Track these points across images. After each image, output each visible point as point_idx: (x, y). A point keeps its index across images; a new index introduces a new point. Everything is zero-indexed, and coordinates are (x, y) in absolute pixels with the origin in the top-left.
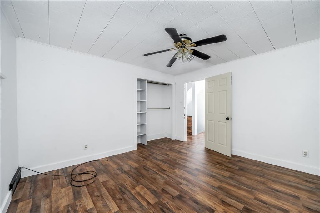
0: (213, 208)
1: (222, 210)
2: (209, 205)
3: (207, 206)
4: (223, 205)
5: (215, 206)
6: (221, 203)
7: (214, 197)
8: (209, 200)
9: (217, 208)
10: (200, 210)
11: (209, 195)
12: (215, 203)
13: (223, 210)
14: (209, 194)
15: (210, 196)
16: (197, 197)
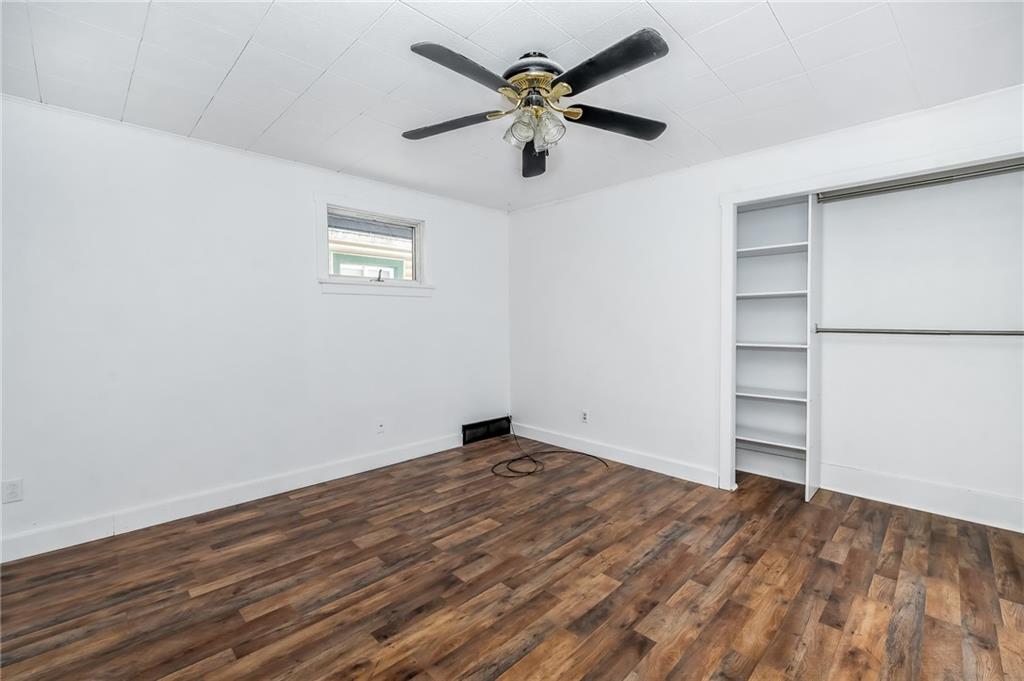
0: (390, 640)
1: (378, 659)
2: (407, 635)
3: (404, 629)
4: (397, 669)
5: (398, 646)
6: (406, 664)
7: (436, 655)
8: (426, 641)
9: (389, 651)
10: (393, 612)
11: (452, 645)
12: (408, 649)
13: (374, 661)
14: (457, 646)
15: (445, 647)
16: (445, 614)
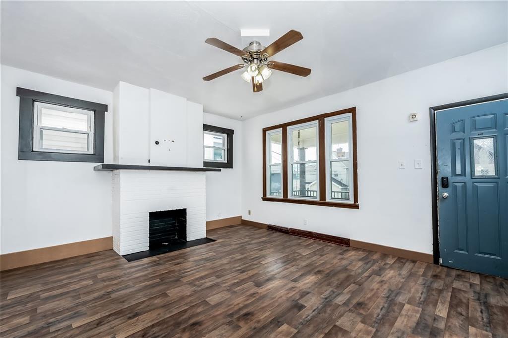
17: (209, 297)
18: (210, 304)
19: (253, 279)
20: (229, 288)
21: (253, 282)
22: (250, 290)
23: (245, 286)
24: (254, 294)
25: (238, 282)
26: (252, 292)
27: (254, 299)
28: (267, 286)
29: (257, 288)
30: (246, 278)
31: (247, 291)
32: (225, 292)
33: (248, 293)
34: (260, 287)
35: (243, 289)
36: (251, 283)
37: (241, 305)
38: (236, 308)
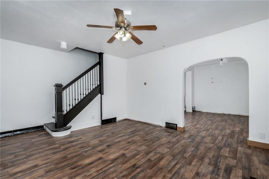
17: (147, 148)
18: (145, 145)
19: (126, 159)
20: (140, 152)
21: (126, 157)
22: (128, 152)
23: (131, 154)
24: (126, 150)
25: (136, 156)
26: (127, 151)
27: (126, 148)
28: (119, 154)
29: (125, 153)
30: (131, 159)
31: (130, 151)
32: (141, 150)
33: (129, 150)
34: (123, 154)
35: (132, 152)
36: (128, 156)
37: (132, 145)
38: (134, 144)
